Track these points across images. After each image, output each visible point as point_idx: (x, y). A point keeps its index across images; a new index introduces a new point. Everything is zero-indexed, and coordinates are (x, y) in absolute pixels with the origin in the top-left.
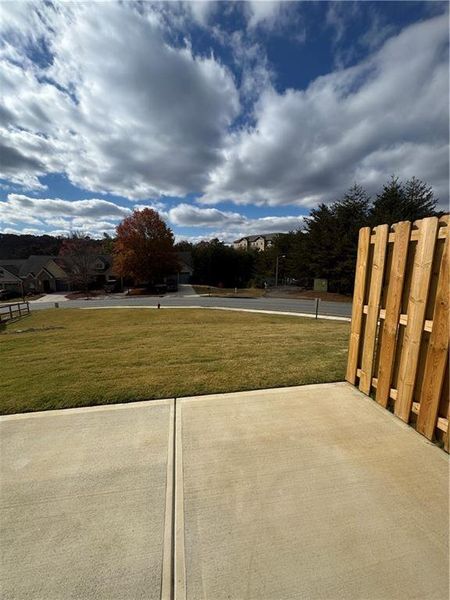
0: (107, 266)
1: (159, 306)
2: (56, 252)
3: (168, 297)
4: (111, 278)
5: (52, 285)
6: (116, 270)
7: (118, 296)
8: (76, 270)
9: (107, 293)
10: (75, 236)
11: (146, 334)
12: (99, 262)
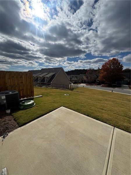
0: (97, 77)
1: (112, 91)
2: (85, 73)
3: (116, 89)
4: (98, 81)
5: (83, 82)
6: (100, 78)
7: (99, 86)
8: (89, 78)
9: (96, 85)
10: (90, 69)
11: (106, 100)
12: (95, 76)
